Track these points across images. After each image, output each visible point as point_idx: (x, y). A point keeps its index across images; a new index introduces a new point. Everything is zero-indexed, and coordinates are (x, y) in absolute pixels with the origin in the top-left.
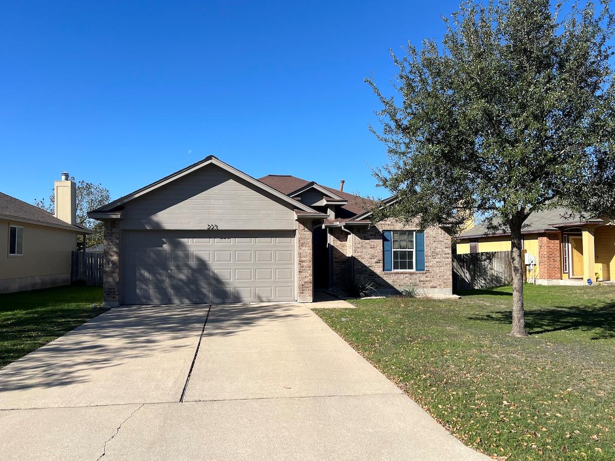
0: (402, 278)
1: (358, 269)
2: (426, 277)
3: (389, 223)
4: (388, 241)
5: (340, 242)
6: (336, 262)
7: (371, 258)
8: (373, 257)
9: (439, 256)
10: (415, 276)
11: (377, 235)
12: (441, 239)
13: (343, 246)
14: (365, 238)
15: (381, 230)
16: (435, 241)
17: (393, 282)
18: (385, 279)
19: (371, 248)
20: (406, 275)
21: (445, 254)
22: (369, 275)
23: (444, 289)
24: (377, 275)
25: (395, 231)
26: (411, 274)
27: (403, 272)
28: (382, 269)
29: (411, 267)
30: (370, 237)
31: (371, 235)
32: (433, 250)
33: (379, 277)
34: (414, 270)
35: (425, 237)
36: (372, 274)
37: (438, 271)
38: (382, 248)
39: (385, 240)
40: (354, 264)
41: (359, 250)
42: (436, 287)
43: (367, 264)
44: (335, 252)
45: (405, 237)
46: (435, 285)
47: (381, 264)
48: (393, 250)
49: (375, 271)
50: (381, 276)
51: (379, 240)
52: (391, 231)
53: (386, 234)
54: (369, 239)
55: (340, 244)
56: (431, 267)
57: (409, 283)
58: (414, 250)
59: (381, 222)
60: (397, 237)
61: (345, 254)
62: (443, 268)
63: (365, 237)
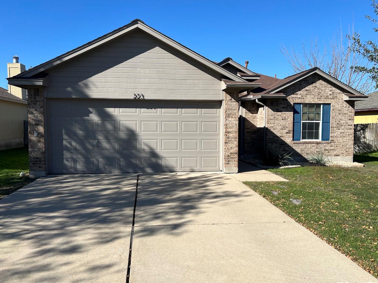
0: (310, 147)
1: (270, 138)
2: (331, 146)
3: (300, 96)
4: (298, 113)
5: (251, 114)
6: (247, 132)
7: (282, 129)
8: (284, 128)
9: (343, 127)
10: (321, 146)
11: (288, 107)
12: (345, 112)
13: (254, 118)
14: (278, 111)
15: (292, 103)
16: (340, 114)
17: (301, 150)
18: (294, 148)
19: (282, 119)
20: (314, 145)
21: (349, 125)
22: (280, 144)
23: (346, 157)
24: (287, 144)
25: (305, 105)
26: (318, 143)
27: (310, 142)
28: (292, 139)
29: (317, 137)
30: (283, 110)
31: (283, 108)
32: (338, 122)
33: (288, 146)
34: (320, 140)
35: (331, 110)
36: (283, 143)
37: (341, 141)
38: (292, 119)
39: (295, 112)
40: (266, 135)
41: (272, 121)
42: (339, 155)
43: (278, 135)
44: (246, 124)
45: (313, 110)
46: (338, 154)
47: (291, 135)
48: (302, 121)
49: (285, 141)
50: (291, 145)
51: (290, 112)
52: (300, 104)
53: (296, 107)
54: (281, 111)
55: (252, 116)
56: (335, 137)
57: (315, 152)
58: (321, 122)
59: (292, 96)
60: (306, 110)
61: (255, 125)
62: (346, 138)
63: (277, 109)
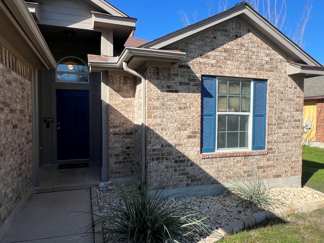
0: (232, 164)
1: (154, 150)
2: (268, 160)
3: (213, 62)
4: (211, 96)
7: (179, 129)
8: (183, 126)
9: (287, 124)
10: (251, 160)
11: (192, 83)
12: (290, 97)
14: (170, 90)
15: (199, 75)
16: (282, 100)
17: (216, 171)
19: (180, 109)
21: (295, 121)
23: (291, 178)
24: (189, 160)
26: (246, 156)
27: (233, 153)
28: (199, 149)
29: (243, 144)
30: (180, 88)
31: (181, 83)
32: (279, 115)
34: (249, 149)
35: (268, 91)
37: (283, 149)
38: (200, 109)
39: (205, 94)
42: (280, 176)
43: (172, 141)
45: (237, 90)
46: (279, 173)
47: (198, 141)
48: (218, 113)
50: (197, 162)
51: (195, 94)
52: (214, 77)
54: (177, 92)
55: (123, 102)
56: (275, 142)
57: (242, 172)
58: (251, 114)
60: (225, 89)
62: (291, 144)
